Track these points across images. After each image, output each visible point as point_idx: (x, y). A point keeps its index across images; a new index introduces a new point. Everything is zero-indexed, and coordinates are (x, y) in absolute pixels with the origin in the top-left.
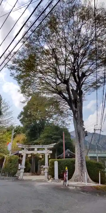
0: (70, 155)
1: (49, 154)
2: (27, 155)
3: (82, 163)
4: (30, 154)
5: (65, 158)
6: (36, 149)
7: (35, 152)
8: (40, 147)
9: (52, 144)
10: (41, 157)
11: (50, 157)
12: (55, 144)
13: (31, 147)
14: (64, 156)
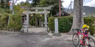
0: (64, 14)
1: (48, 14)
2: (30, 15)
3: (81, 19)
4: (32, 14)
5: (61, 16)
6: (37, 10)
7: (36, 12)
8: (40, 9)
9: (50, 6)
10: (41, 16)
11: (48, 16)
12: (52, 6)
13: (33, 9)
14: (60, 15)
